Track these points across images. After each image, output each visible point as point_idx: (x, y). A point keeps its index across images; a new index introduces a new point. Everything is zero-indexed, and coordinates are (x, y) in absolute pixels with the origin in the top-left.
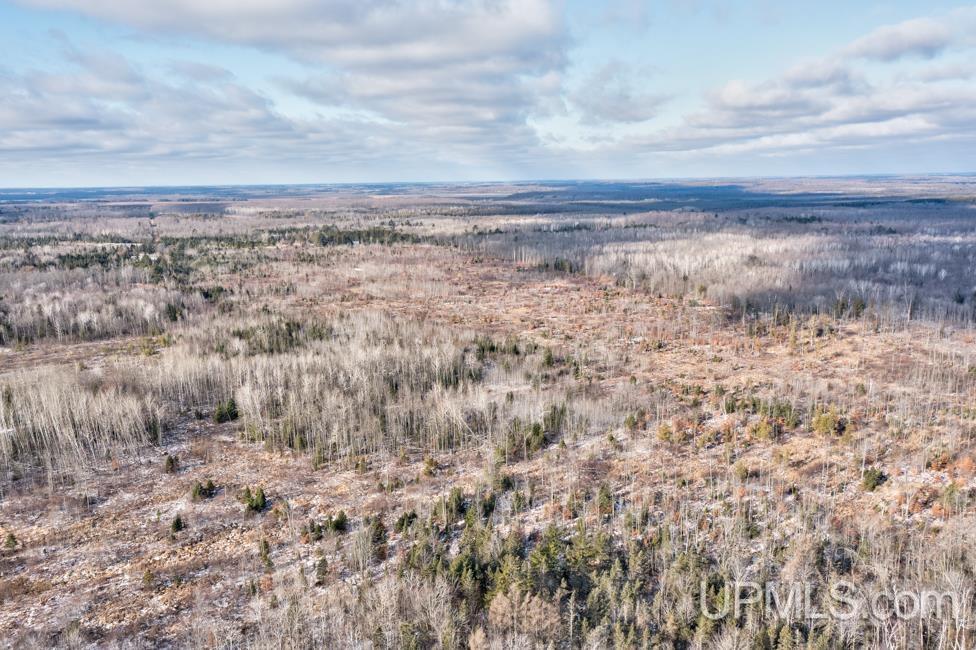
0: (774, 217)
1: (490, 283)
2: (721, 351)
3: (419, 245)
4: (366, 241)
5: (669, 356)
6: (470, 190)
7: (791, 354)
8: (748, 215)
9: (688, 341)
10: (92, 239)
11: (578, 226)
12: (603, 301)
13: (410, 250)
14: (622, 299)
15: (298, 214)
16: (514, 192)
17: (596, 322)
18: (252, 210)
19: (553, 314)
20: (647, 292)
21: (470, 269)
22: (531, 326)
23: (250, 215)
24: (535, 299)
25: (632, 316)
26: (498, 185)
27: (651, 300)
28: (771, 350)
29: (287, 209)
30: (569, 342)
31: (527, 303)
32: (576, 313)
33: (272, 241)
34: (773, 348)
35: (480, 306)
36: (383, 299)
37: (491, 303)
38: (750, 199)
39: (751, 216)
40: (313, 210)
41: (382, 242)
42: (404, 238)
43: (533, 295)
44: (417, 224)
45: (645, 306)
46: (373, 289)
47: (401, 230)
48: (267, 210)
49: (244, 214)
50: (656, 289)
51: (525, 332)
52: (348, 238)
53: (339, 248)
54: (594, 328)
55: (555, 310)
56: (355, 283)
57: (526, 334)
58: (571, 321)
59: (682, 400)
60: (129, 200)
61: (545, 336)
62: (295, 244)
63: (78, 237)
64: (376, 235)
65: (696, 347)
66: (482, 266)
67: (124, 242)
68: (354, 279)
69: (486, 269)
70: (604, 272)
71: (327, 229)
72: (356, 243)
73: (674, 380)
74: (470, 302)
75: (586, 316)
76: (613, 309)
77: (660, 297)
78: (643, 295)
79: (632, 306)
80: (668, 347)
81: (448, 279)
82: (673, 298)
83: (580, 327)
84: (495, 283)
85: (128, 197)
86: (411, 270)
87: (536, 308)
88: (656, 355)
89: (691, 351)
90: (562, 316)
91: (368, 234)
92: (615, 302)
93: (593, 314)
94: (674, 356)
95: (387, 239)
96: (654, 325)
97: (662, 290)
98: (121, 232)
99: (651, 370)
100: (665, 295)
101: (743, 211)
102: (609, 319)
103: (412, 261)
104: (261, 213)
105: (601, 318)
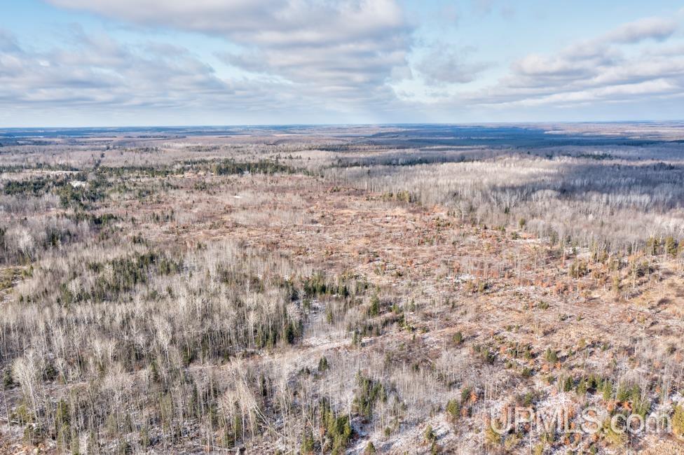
0: (573, 153)
1: (342, 211)
2: (546, 294)
3: (294, 175)
4: (253, 172)
5: (495, 300)
6: (348, 130)
7: (617, 300)
8: (553, 152)
9: (512, 281)
10: (50, 168)
11: (420, 160)
12: (435, 232)
13: (284, 180)
14: (451, 231)
15: (215, 148)
16: (378, 132)
17: (426, 255)
18: (182, 145)
19: (389, 246)
20: (474, 224)
21: (328, 198)
22: (367, 260)
23: (180, 149)
24: (377, 229)
25: (460, 249)
26: (368, 126)
27: (477, 232)
28: (595, 294)
29: (208, 145)
30: (399, 280)
31: (368, 232)
32: (410, 245)
33: (182, 171)
34: (596, 291)
35: (327, 235)
36: (246, 227)
37: (337, 233)
38: (551, 139)
39: (556, 153)
40: (226, 145)
41: (265, 173)
42: (283, 169)
43: (375, 225)
44: (297, 158)
45: (472, 239)
46: (240, 217)
47: (284, 163)
48: (193, 145)
49: (176, 148)
50: (482, 220)
51: (360, 266)
52: (240, 170)
53: (231, 177)
54: (424, 263)
55: (392, 241)
56: (229, 210)
57: (361, 268)
58: (404, 254)
59: (511, 366)
60: (104, 137)
61: (377, 272)
62: (199, 173)
63: (39, 166)
64: (262, 166)
65: (521, 289)
66: (339, 195)
67: (72, 170)
68: (230, 207)
69: (340, 198)
70: (437, 203)
71: (227, 161)
72: (246, 172)
73: (502, 334)
74: (318, 231)
75: (419, 248)
76: (443, 241)
77: (486, 228)
78: (470, 226)
79: (460, 238)
80: (495, 288)
81: (307, 207)
82: (496, 229)
83: (412, 262)
84: (345, 211)
85: (104, 134)
86: (279, 198)
87: (375, 239)
88: (482, 299)
89: (516, 294)
90: (397, 247)
91: (256, 165)
92: (445, 233)
93: (425, 247)
94: (499, 299)
95: (269, 170)
96: (480, 260)
97: (487, 223)
98: (73, 163)
99: (478, 319)
100: (489, 226)
101: (548, 149)
102: (439, 253)
103: (283, 190)
104: (187, 147)
105: (433, 251)
